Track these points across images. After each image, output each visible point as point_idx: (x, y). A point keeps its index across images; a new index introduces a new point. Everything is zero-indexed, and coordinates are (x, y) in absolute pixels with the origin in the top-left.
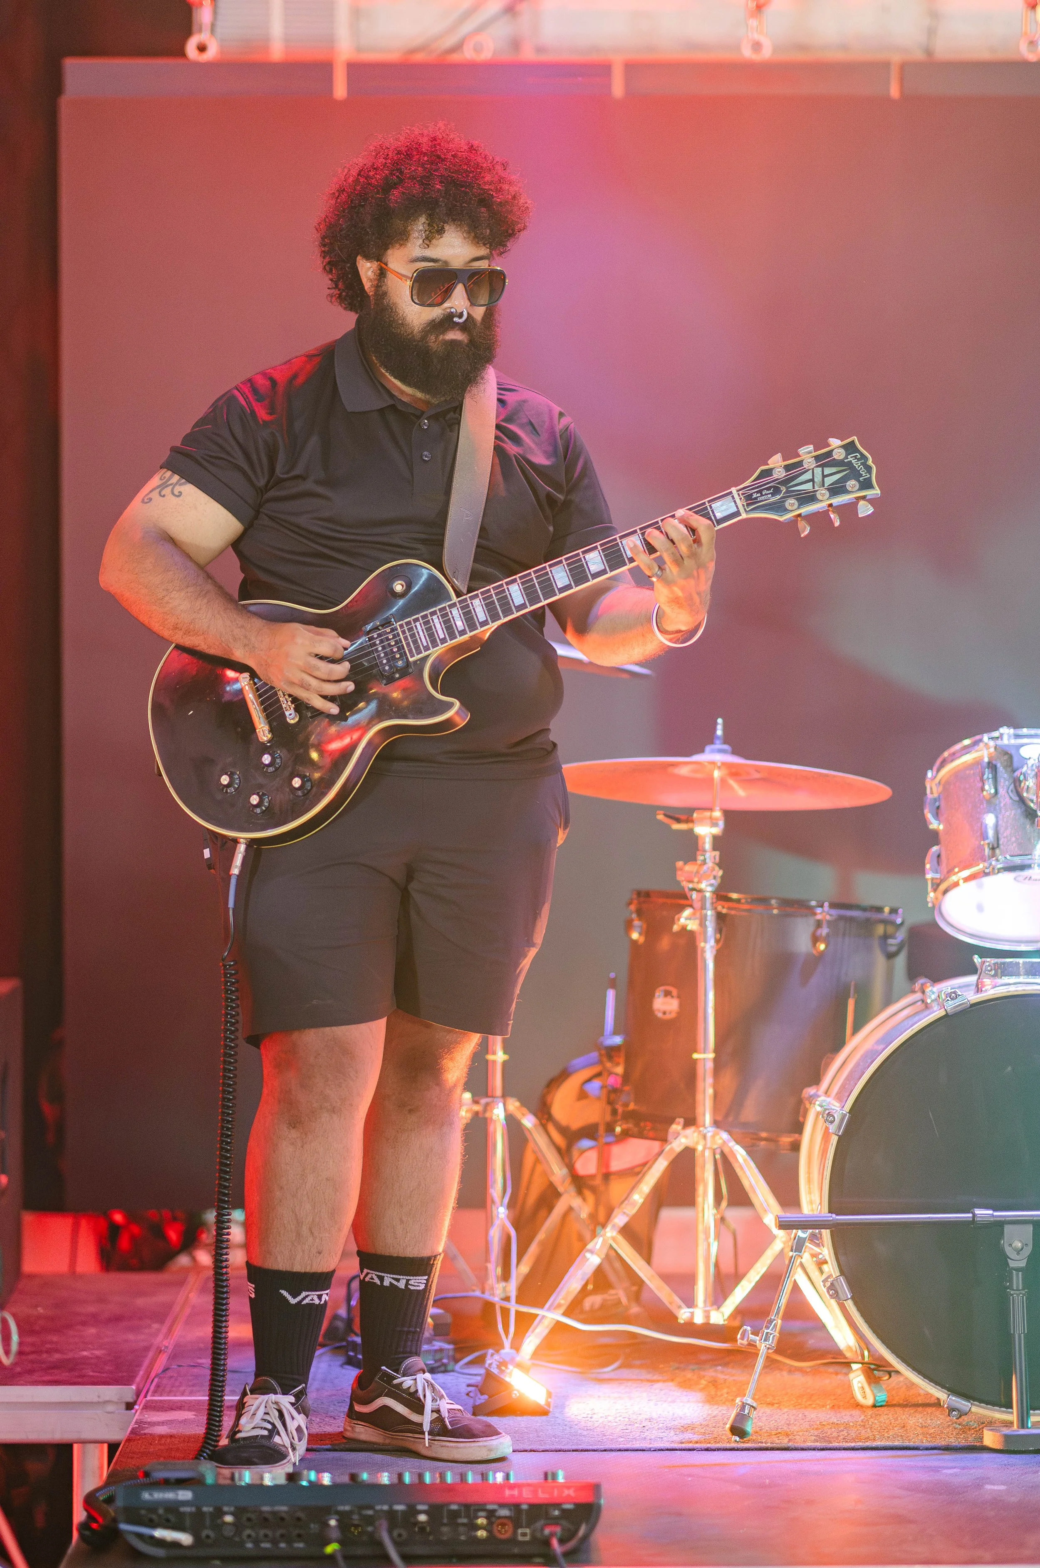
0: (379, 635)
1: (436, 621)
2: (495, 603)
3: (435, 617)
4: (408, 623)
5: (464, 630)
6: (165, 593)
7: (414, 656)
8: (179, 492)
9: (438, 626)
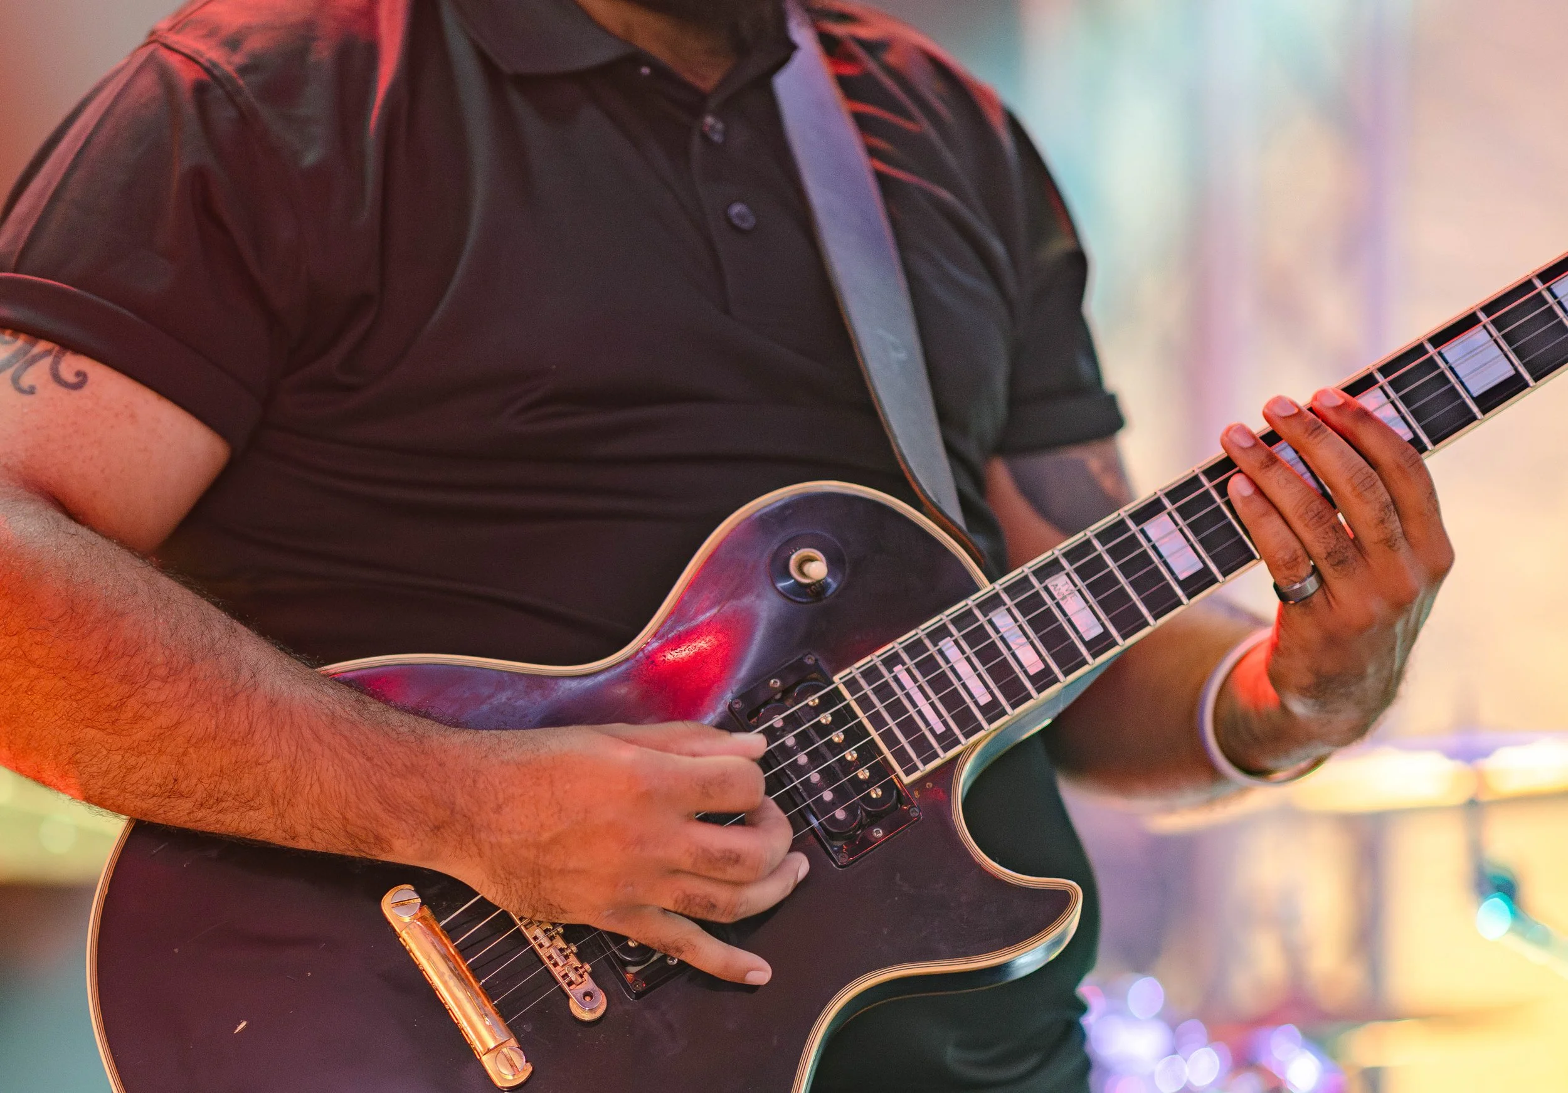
0: (804, 740)
1: (952, 653)
2: (1117, 582)
3: (947, 644)
4: (871, 674)
5: (1047, 670)
6: (125, 689)
7: (915, 768)
8: (78, 374)
9: (963, 668)
